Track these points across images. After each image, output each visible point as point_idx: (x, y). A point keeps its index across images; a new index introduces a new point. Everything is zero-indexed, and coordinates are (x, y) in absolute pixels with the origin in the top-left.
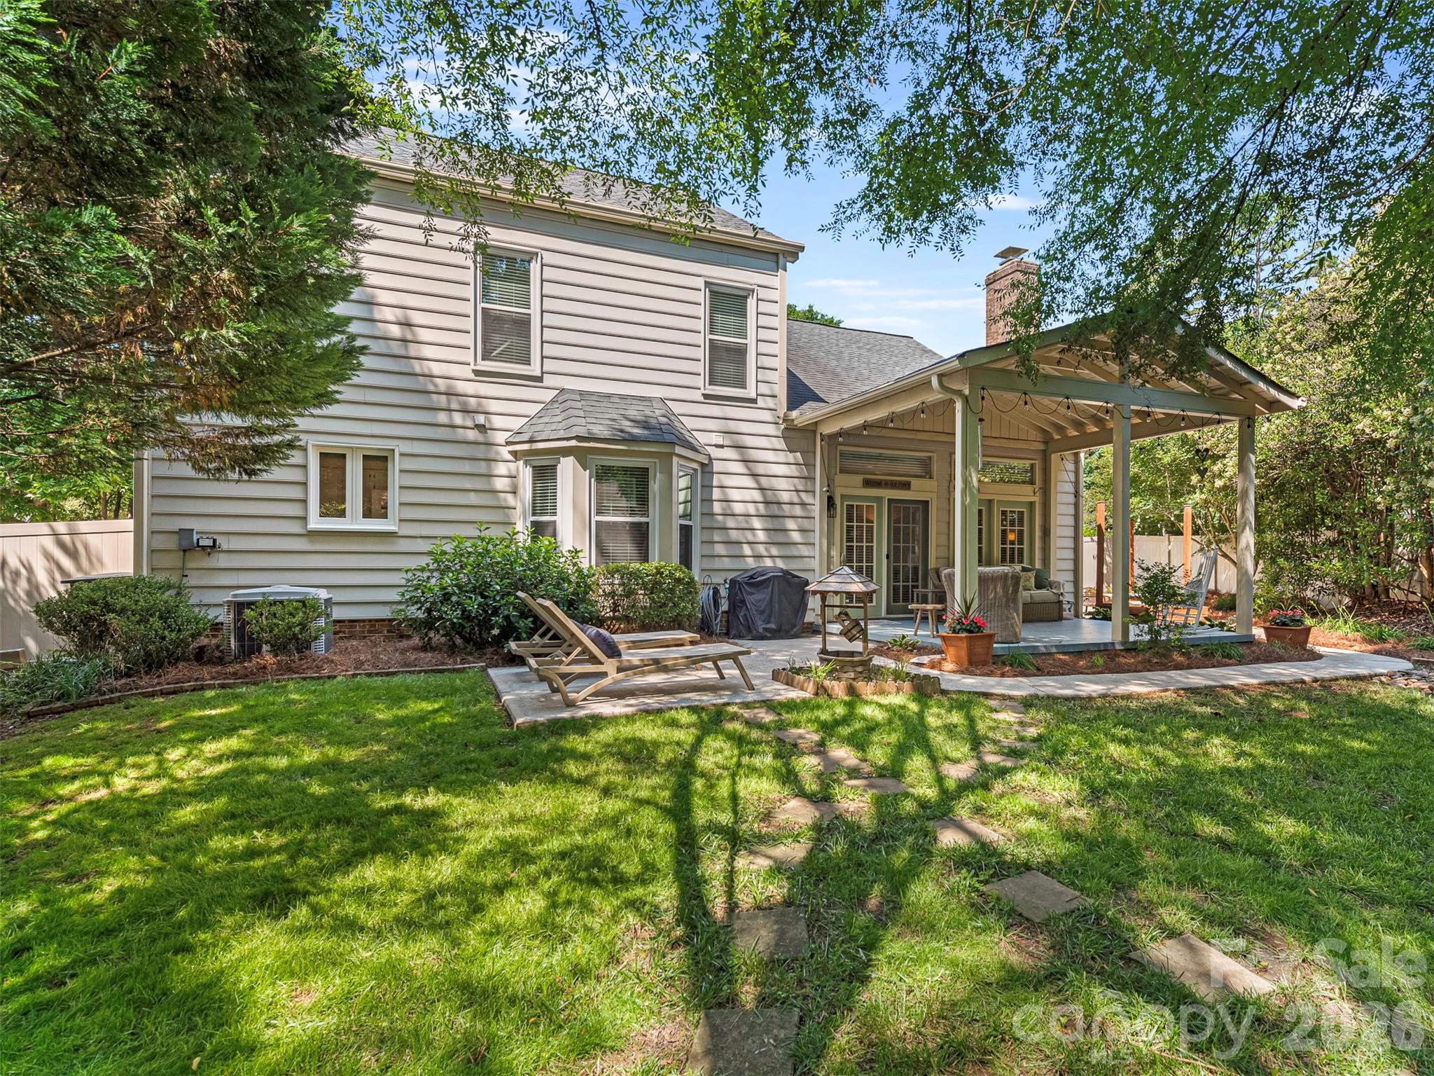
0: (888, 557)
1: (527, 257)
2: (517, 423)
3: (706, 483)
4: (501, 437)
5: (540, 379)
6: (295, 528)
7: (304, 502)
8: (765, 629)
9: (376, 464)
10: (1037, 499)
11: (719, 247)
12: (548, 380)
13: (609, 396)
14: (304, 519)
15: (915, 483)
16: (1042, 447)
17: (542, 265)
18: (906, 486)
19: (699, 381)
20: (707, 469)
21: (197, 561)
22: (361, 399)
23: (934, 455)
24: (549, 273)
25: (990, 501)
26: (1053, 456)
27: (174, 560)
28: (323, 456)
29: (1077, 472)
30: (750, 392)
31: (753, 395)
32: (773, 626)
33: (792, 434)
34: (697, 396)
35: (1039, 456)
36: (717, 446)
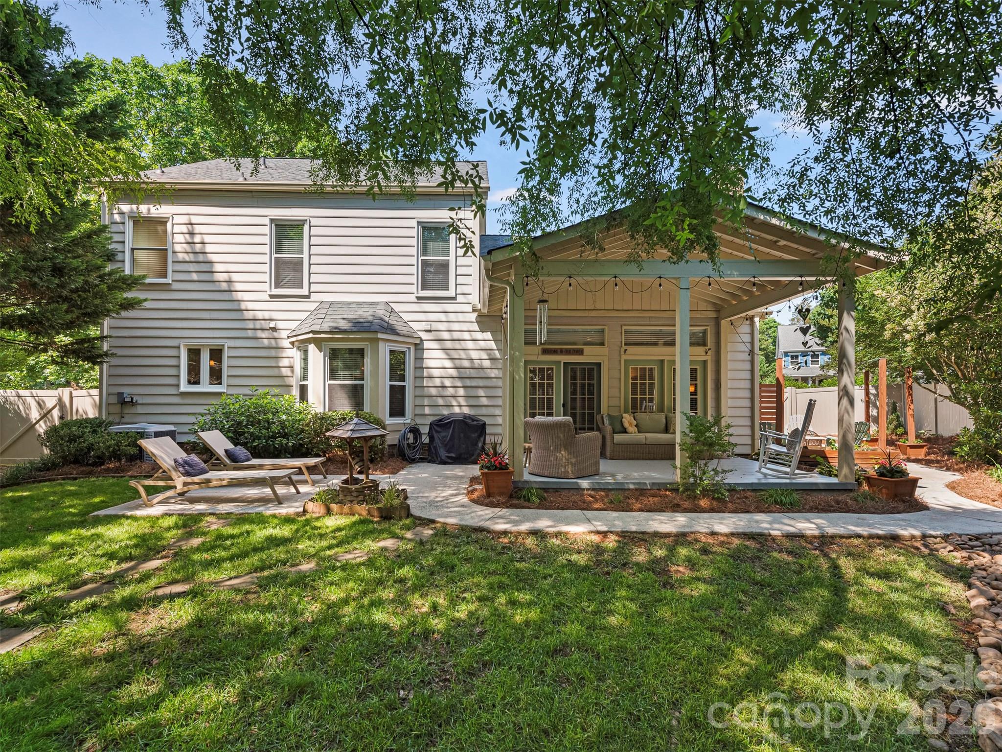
0: (564, 405)
1: (301, 223)
2: (293, 325)
3: (419, 356)
4: (284, 334)
5: (308, 297)
6: (173, 391)
7: (178, 376)
8: (449, 457)
9: (216, 354)
10: (709, 358)
11: (428, 198)
12: (314, 297)
13: (350, 303)
14: (178, 386)
15: (587, 349)
16: (714, 315)
17: (310, 227)
18: (580, 352)
19: (413, 289)
20: (419, 347)
21: (128, 410)
22: (208, 317)
23: (606, 328)
24: (314, 231)
25: (662, 361)
26: (723, 322)
27: (117, 409)
28: (190, 350)
29: (752, 334)
30: (451, 293)
31: (453, 295)
32: (453, 455)
33: (484, 319)
34: (413, 298)
35: (712, 323)
36: (426, 331)
